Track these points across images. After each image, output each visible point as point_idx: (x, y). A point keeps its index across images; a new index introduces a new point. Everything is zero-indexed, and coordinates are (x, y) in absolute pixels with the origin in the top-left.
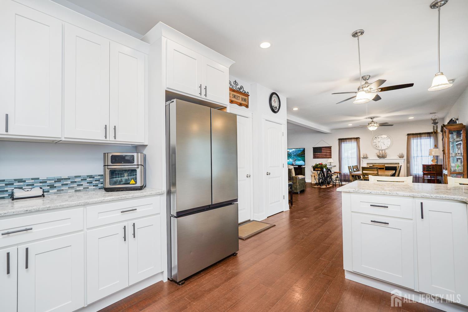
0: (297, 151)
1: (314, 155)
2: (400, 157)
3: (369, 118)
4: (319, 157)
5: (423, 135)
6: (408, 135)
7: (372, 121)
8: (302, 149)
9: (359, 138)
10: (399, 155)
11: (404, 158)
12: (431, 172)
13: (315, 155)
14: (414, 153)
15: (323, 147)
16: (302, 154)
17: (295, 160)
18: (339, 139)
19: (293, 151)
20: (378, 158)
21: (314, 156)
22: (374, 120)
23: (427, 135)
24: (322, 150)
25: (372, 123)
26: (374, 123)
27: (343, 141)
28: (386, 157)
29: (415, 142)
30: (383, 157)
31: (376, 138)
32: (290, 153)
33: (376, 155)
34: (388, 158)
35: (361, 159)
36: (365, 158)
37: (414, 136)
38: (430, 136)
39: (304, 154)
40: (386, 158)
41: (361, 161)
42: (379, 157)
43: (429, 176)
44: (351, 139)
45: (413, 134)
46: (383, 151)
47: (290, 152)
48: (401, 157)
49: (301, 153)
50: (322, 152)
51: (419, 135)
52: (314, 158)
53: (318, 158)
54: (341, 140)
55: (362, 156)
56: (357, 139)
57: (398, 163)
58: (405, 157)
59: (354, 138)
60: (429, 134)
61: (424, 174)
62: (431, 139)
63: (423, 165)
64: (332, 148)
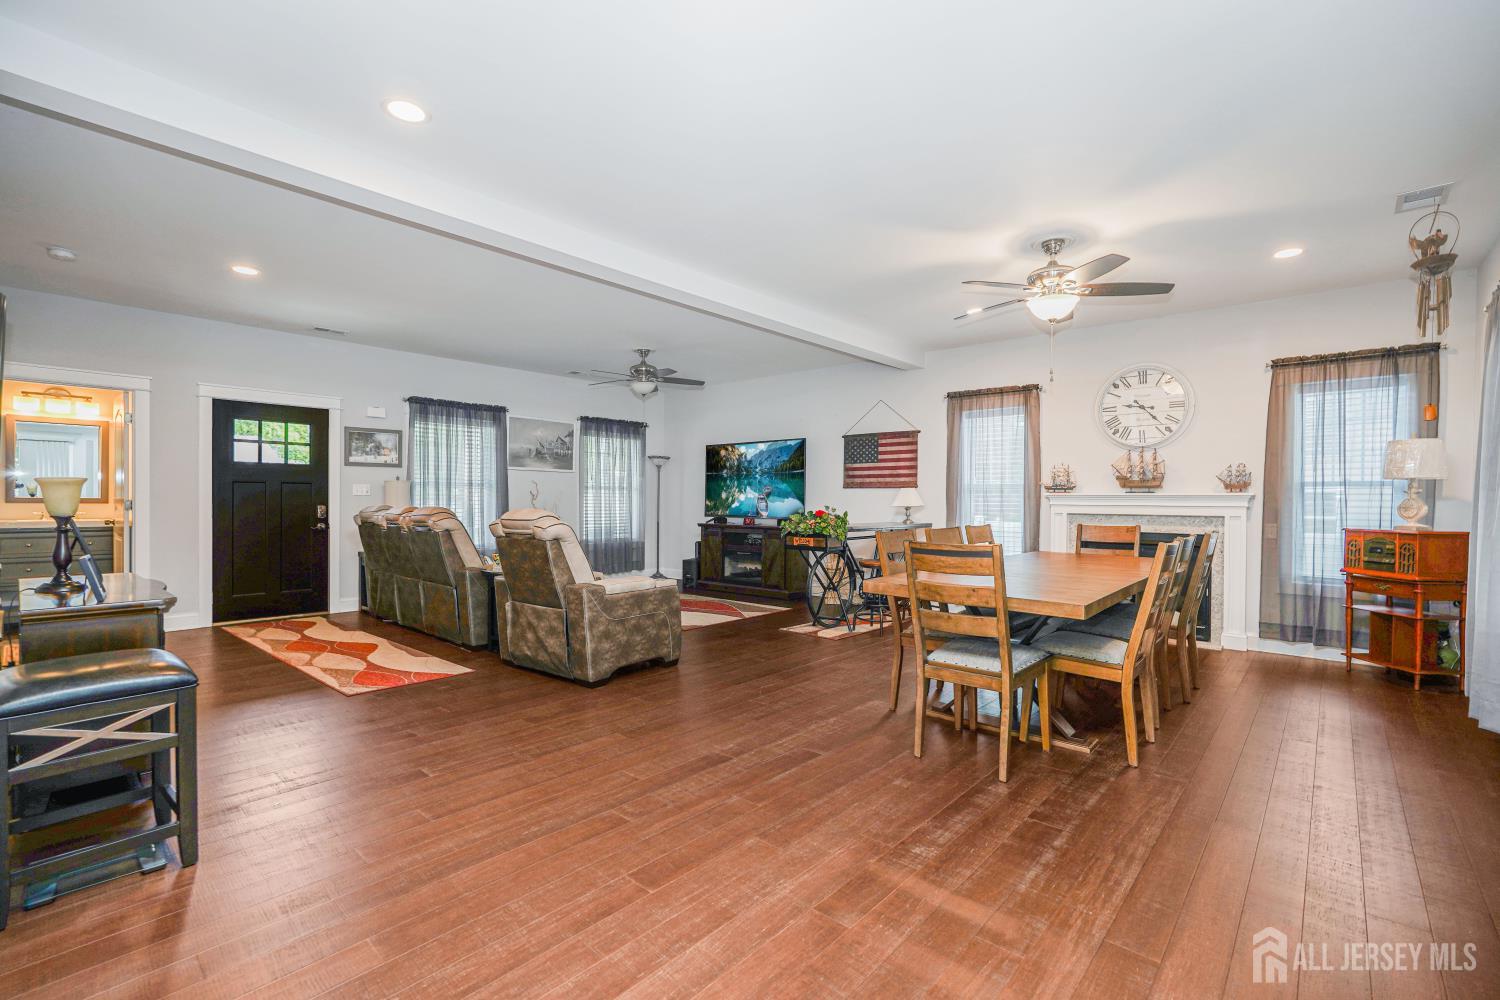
0: (775, 450)
1: (846, 469)
2: (1229, 487)
4: (868, 480)
5: (1358, 364)
6: (1277, 365)
8: (793, 443)
9: (1036, 387)
10: (1224, 478)
11: (1250, 492)
12: (1397, 576)
13: (851, 473)
14: (1304, 466)
15: (885, 435)
16: (794, 468)
17: (768, 495)
18: (951, 396)
19: (762, 453)
20: (1122, 492)
21: (847, 476)
23: (1377, 364)
24: (881, 449)
27: (966, 402)
28: (1159, 486)
29: (1309, 405)
30: (1142, 481)
31: (1116, 386)
32: (750, 462)
33: (1114, 474)
34: (1169, 488)
35: (1044, 493)
36: (1063, 487)
37: (1308, 370)
38: (1396, 373)
39: (803, 466)
40: (1158, 492)
41: (1043, 501)
42: (1125, 482)
43: (1381, 597)
44: (1001, 392)
45: (1302, 362)
46: (1148, 456)
47: (749, 458)
48: (1236, 484)
49: (789, 461)
50: (880, 457)
51: (1333, 368)
52: (847, 486)
53: (862, 486)
54: (958, 400)
55: (1046, 480)
56: (1028, 393)
58: (1257, 488)
59: (1014, 390)
60: (1390, 359)
61: (1353, 583)
62: (1402, 389)
63: (1348, 531)
64: (920, 438)
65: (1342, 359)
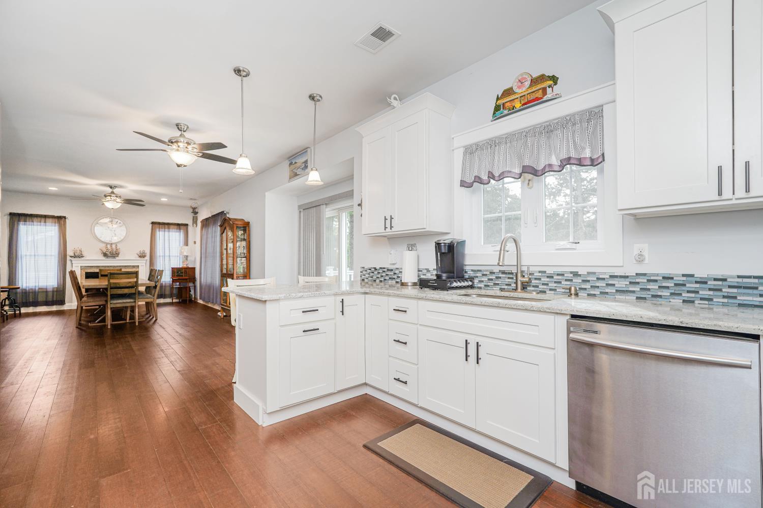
2: (140, 257)
5: (172, 226)
6: (153, 223)
7: (112, 193)
9: (65, 217)
11: (146, 258)
12: (184, 278)
14: (159, 251)
18: (12, 214)
20: (104, 258)
22: (116, 191)
23: (176, 226)
25: (113, 195)
26: (116, 196)
27: (22, 218)
28: (118, 256)
29: (160, 234)
30: (114, 255)
33: (100, 252)
34: (120, 257)
35: (68, 258)
36: (78, 256)
37: (161, 226)
38: (180, 229)
40: (117, 258)
42: (105, 255)
43: (178, 283)
44: (45, 217)
45: (159, 223)
46: (114, 246)
48: (142, 256)
51: (166, 226)
55: (70, 252)
56: (60, 219)
57: (136, 266)
58: (148, 258)
59: (53, 217)
60: (179, 226)
61: (174, 281)
62: (182, 233)
63: (172, 268)
65: (168, 224)
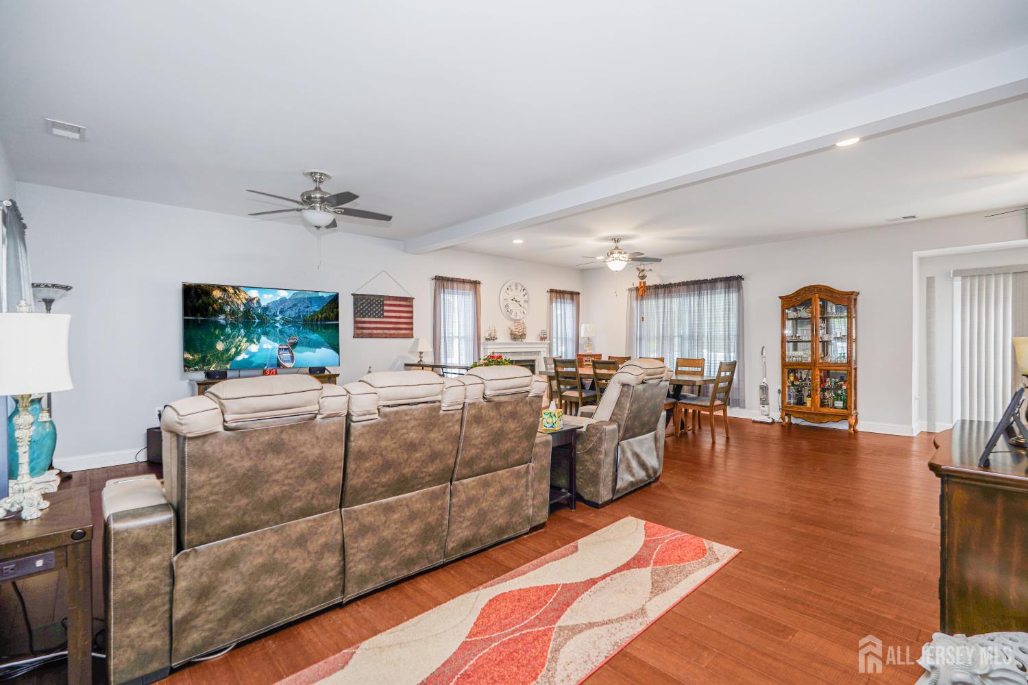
0: (302, 300)
1: (356, 322)
2: (542, 339)
3: (606, 239)
4: (375, 332)
6: (551, 291)
7: (617, 248)
8: (325, 295)
9: (479, 283)
10: (540, 334)
13: (360, 325)
15: (389, 298)
16: (327, 319)
17: (294, 345)
19: (283, 301)
20: (512, 342)
21: (356, 328)
23: (570, 296)
24: (386, 308)
25: (616, 251)
26: (620, 253)
29: (556, 308)
31: (508, 289)
32: (266, 309)
33: (509, 333)
34: (527, 339)
35: (483, 341)
36: (491, 338)
37: (558, 295)
38: (573, 300)
39: (337, 318)
40: (524, 341)
41: (482, 346)
42: (513, 336)
44: (464, 281)
45: (557, 292)
46: (521, 324)
47: (264, 304)
49: (321, 312)
50: (385, 314)
52: (356, 336)
53: (371, 336)
54: (442, 282)
59: (470, 282)
62: (574, 305)
64: (415, 303)
